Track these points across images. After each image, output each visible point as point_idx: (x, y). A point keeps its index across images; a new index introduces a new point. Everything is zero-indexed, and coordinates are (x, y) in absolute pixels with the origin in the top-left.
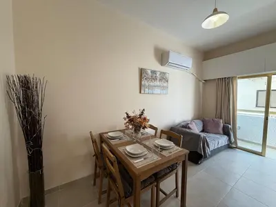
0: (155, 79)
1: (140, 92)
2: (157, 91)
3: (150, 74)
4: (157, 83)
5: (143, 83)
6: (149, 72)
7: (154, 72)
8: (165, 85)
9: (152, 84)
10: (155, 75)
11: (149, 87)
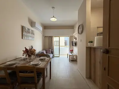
0: (29, 33)
1: (22, 38)
2: (30, 38)
3: (27, 30)
4: (30, 35)
5: (24, 33)
6: (27, 29)
7: (29, 29)
8: (33, 36)
10: (29, 31)
11: (27, 36)
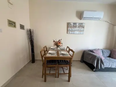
0: (76, 27)
1: (67, 33)
2: (77, 32)
4: (77, 29)
5: (68, 29)
6: (72, 24)
8: (82, 29)
9: (73, 29)
10: (75, 25)
11: (72, 31)
